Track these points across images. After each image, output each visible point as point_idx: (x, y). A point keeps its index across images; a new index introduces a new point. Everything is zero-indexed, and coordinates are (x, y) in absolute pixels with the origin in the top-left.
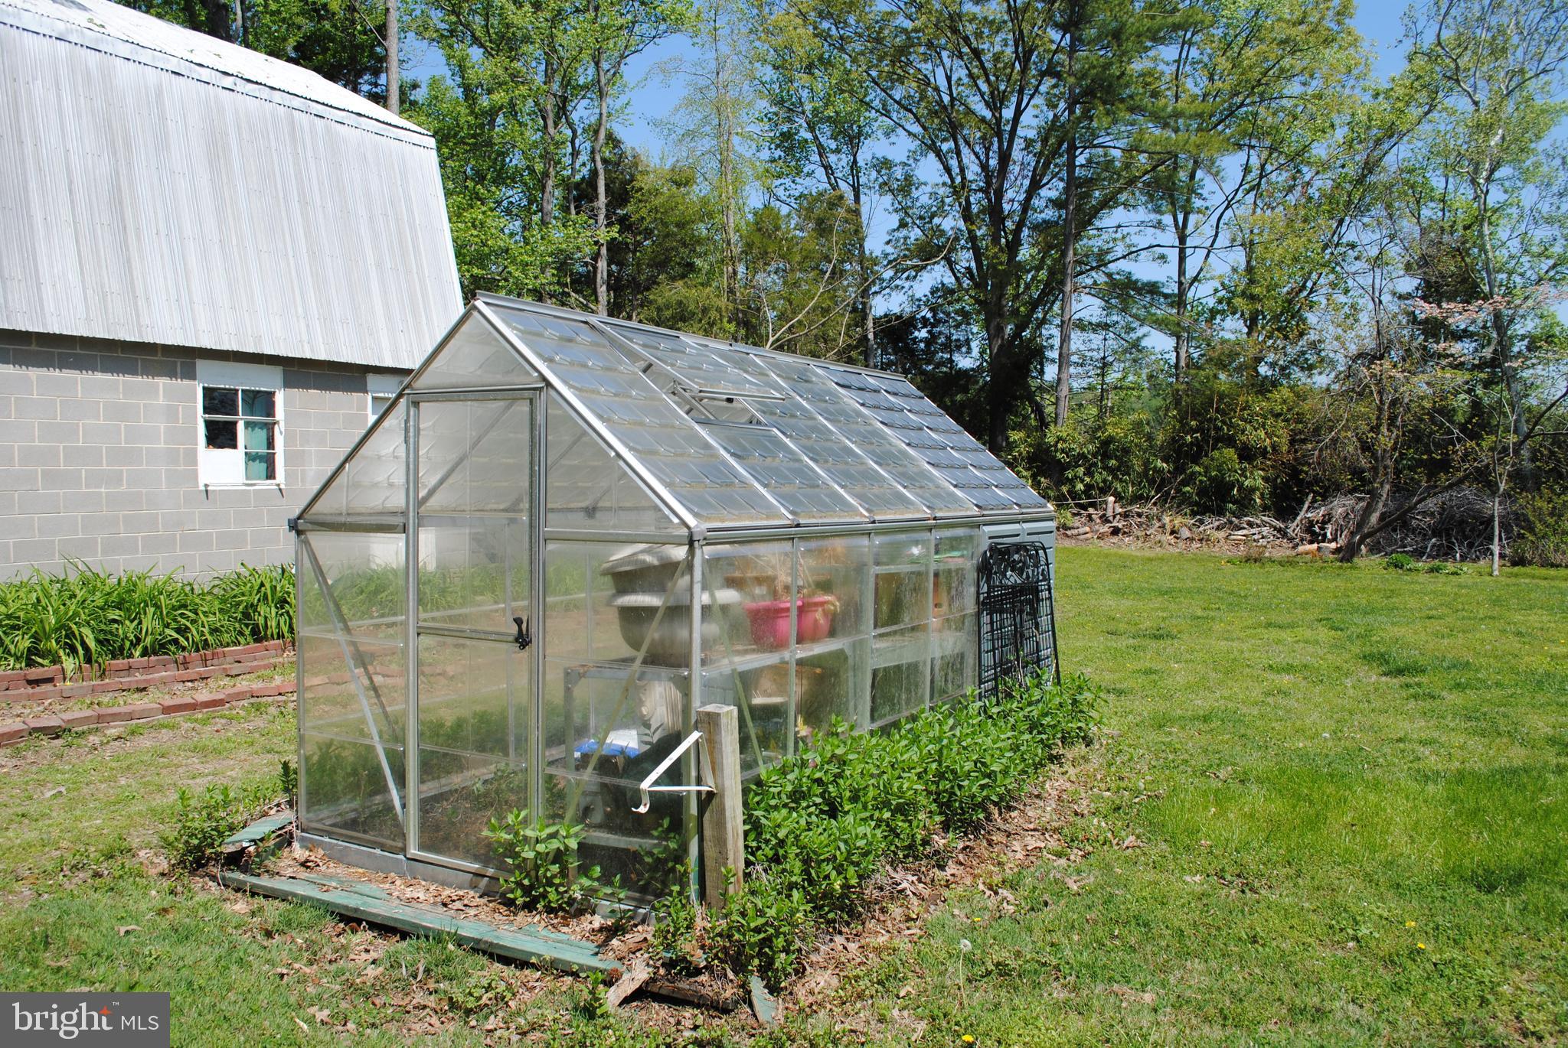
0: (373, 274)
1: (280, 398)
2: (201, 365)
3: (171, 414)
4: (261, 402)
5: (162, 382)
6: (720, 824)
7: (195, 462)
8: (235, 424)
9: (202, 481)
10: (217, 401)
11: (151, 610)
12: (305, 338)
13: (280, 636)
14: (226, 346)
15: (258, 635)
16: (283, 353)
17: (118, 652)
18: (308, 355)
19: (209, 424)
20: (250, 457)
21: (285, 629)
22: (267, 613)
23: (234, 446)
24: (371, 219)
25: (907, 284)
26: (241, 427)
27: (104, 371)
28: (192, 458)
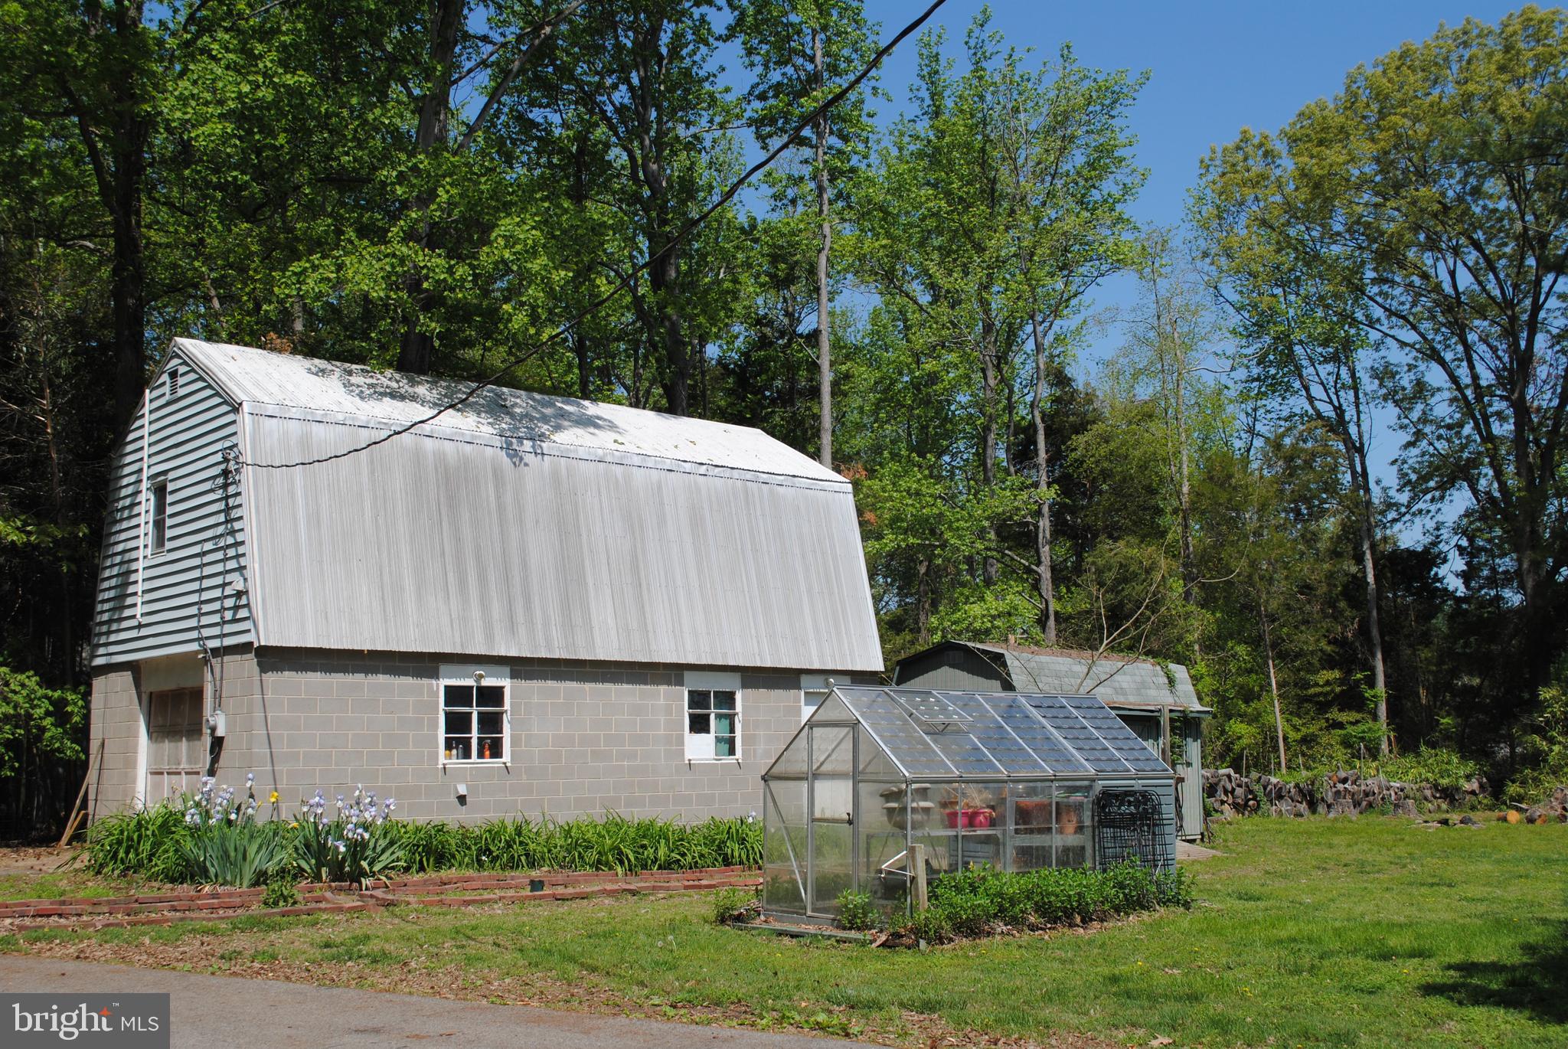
0: (805, 598)
1: (738, 696)
2: (687, 675)
3: (668, 710)
4: (727, 699)
5: (663, 688)
6: (917, 889)
7: (682, 744)
8: (708, 716)
9: (688, 755)
10: (698, 699)
11: (663, 841)
12: (756, 651)
13: (741, 863)
14: (704, 662)
15: (727, 862)
16: (742, 663)
17: (644, 867)
18: (759, 664)
19: (691, 716)
20: (718, 740)
21: (744, 857)
22: (734, 848)
23: (708, 731)
24: (803, 556)
25: (1433, 508)
26: (712, 717)
27: (628, 683)
28: (681, 741)
